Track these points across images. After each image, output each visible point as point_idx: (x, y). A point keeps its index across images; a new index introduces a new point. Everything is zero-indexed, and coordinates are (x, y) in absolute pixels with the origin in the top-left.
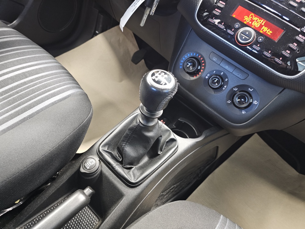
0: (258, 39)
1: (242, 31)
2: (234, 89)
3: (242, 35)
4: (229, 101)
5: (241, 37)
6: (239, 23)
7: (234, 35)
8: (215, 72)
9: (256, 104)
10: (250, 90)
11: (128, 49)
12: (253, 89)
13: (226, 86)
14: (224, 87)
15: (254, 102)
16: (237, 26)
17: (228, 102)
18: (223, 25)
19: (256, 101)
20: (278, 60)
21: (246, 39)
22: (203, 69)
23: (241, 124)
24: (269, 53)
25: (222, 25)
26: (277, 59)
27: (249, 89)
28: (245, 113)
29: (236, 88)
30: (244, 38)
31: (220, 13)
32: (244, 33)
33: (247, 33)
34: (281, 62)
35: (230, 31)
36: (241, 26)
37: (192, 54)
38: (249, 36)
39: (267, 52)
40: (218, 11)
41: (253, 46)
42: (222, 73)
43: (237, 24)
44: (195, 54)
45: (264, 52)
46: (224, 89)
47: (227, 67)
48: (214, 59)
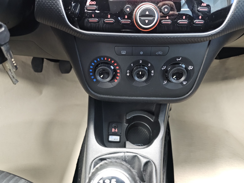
0: (163, 12)
1: (140, 15)
2: (162, 68)
3: (143, 18)
4: (165, 81)
5: (143, 22)
6: (128, 4)
7: (132, 22)
8: (132, 64)
9: (192, 69)
10: (179, 59)
11: (23, 62)
12: (181, 58)
13: (153, 71)
14: (152, 73)
15: (189, 68)
16: (128, 10)
17: (165, 83)
18: (111, 17)
19: (190, 67)
20: (199, 21)
21: (150, 22)
22: (116, 66)
23: (188, 93)
24: (184, 19)
25: (109, 18)
26: (196, 21)
27: (177, 59)
28: (187, 82)
29: (164, 67)
30: (147, 21)
31: (96, 5)
32: (143, 15)
33: (147, 13)
34: (202, 22)
35: (124, 21)
36: (133, 7)
37: (95, 61)
38: (152, 15)
39: (181, 20)
40: (91, 4)
41: (162, 22)
42: (141, 62)
43: (127, 7)
44: (99, 60)
45: (178, 22)
46: (152, 75)
47: (141, 53)
48: (123, 53)
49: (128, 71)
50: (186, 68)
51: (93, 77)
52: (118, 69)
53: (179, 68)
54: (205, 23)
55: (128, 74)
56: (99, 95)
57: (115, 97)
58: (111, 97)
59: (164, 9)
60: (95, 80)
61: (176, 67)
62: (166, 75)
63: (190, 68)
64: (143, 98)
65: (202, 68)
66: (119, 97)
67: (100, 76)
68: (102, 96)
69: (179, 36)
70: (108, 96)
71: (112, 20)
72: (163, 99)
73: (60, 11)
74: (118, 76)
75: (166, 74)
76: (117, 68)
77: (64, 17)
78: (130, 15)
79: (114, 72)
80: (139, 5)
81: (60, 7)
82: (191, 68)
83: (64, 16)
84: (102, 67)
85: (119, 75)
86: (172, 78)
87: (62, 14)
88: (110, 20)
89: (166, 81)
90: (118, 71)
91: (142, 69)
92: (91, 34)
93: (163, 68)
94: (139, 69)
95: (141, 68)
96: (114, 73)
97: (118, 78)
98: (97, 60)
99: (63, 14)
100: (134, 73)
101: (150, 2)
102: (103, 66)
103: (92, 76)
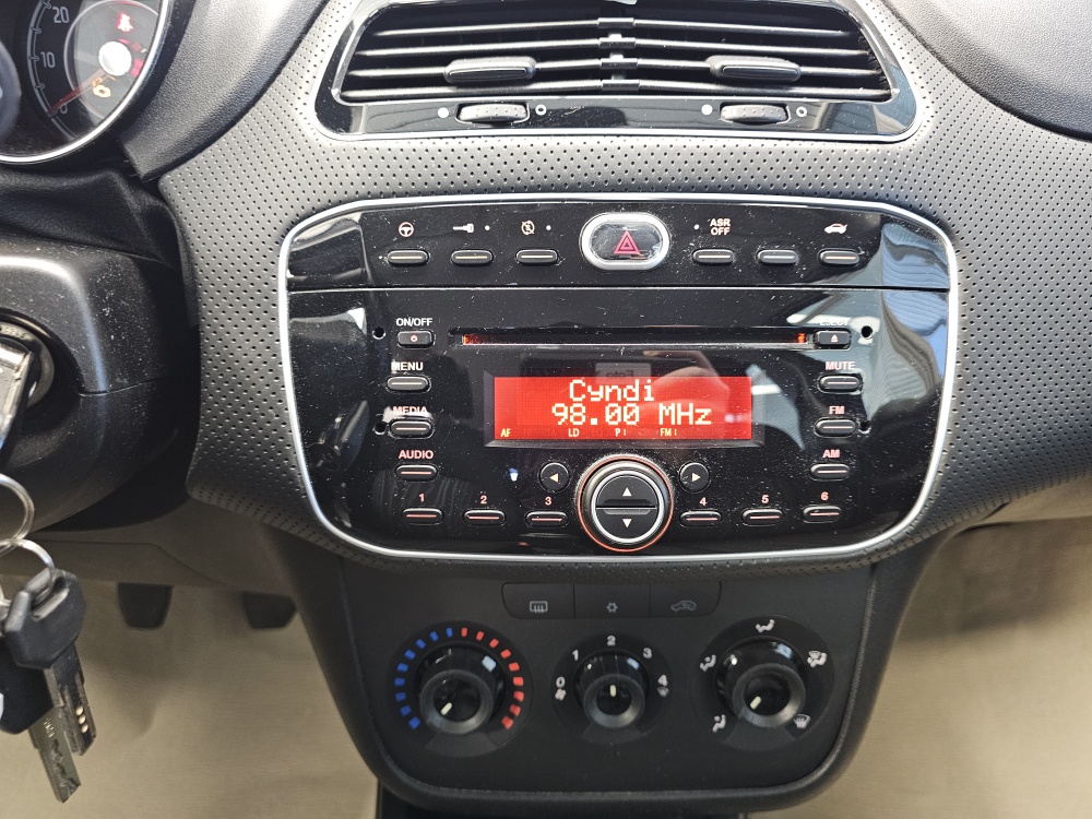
0: (685, 483)
1: (600, 498)
2: (702, 665)
3: (610, 511)
4: (717, 718)
5: (615, 525)
6: (556, 458)
7: (572, 520)
8: (576, 653)
9: (821, 662)
12: (772, 621)
13: (664, 677)
14: (661, 686)
15: (809, 661)
16: (555, 478)
18: (490, 504)
19: (814, 655)
20: (821, 511)
21: (641, 525)
22: (510, 660)
24: (764, 506)
25: (483, 507)
26: (813, 511)
27: (758, 626)
28: (809, 717)
29: (707, 659)
30: (627, 522)
32: (611, 499)
33: (627, 493)
34: (832, 510)
35: (540, 516)
36: (573, 468)
37: (421, 644)
38: (645, 501)
39: (755, 507)
40: (416, 457)
41: (686, 517)
42: (612, 641)
43: (552, 471)
44: (434, 636)
45: (746, 514)
46: (663, 693)
47: (612, 608)
48: (535, 610)
49: (561, 681)
50: (799, 661)
51: (406, 711)
52: (516, 674)
53: (769, 665)
54: (843, 513)
55: (560, 695)
56: (432, 791)
57: (502, 796)
58: (487, 795)
59: (689, 472)
60: (414, 723)
61: (758, 663)
62: (718, 688)
63: (816, 659)
64: (628, 796)
65: (861, 657)
66: (522, 796)
67: (439, 710)
68: (445, 792)
69: (755, 562)
70: (473, 794)
71: (494, 513)
72: (719, 795)
73: (292, 477)
74: (516, 703)
75: (720, 684)
76: (514, 667)
77: (307, 498)
78: (564, 497)
79: (497, 680)
80: (594, 461)
81: (294, 467)
82: (819, 659)
83: (306, 494)
84: (451, 672)
85: (520, 696)
86: (745, 708)
87: (298, 488)
88: (485, 512)
89: (723, 716)
90: (518, 681)
91: (619, 676)
92: (410, 560)
93: (705, 663)
94: (607, 677)
95: (615, 671)
96: (500, 686)
97: (517, 711)
98: (427, 640)
99: (305, 489)
100: (587, 692)
101: (635, 453)
102: (453, 668)
103: (403, 704)
